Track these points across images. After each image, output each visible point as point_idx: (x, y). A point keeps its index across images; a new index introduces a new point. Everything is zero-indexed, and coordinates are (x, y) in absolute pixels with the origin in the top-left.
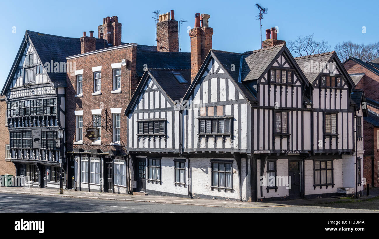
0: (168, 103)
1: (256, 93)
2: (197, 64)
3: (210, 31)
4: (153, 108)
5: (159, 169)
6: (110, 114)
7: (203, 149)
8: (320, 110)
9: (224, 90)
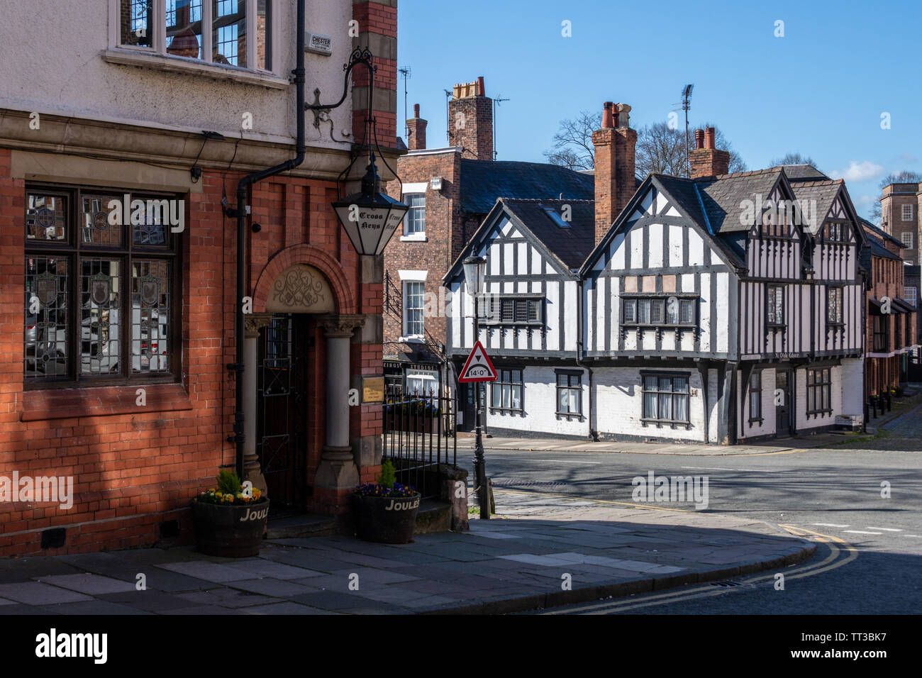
0: (548, 266)
1: (742, 255)
2: (610, 195)
3: (633, 136)
4: (512, 274)
5: (519, 388)
6: (398, 281)
7: (631, 351)
8: (822, 282)
9: (678, 247)
